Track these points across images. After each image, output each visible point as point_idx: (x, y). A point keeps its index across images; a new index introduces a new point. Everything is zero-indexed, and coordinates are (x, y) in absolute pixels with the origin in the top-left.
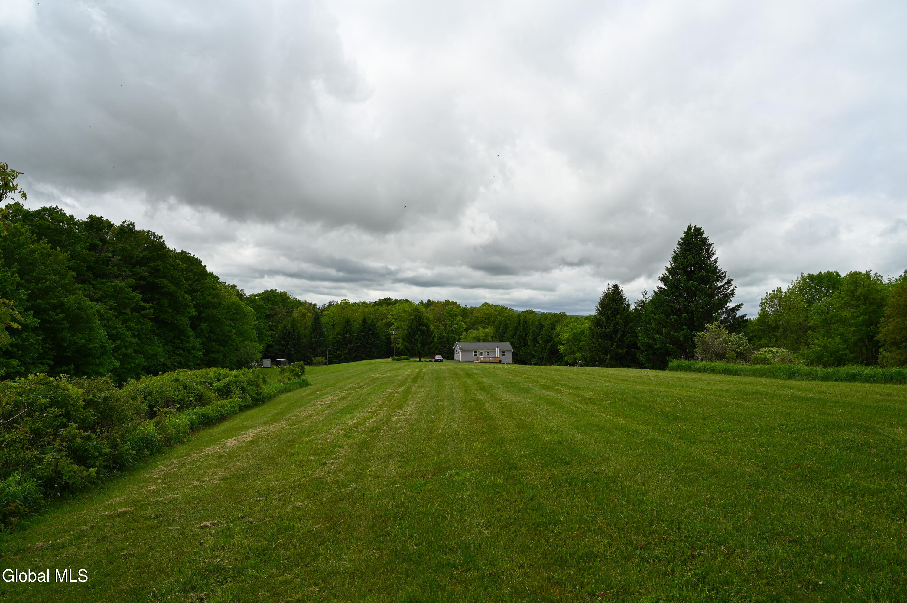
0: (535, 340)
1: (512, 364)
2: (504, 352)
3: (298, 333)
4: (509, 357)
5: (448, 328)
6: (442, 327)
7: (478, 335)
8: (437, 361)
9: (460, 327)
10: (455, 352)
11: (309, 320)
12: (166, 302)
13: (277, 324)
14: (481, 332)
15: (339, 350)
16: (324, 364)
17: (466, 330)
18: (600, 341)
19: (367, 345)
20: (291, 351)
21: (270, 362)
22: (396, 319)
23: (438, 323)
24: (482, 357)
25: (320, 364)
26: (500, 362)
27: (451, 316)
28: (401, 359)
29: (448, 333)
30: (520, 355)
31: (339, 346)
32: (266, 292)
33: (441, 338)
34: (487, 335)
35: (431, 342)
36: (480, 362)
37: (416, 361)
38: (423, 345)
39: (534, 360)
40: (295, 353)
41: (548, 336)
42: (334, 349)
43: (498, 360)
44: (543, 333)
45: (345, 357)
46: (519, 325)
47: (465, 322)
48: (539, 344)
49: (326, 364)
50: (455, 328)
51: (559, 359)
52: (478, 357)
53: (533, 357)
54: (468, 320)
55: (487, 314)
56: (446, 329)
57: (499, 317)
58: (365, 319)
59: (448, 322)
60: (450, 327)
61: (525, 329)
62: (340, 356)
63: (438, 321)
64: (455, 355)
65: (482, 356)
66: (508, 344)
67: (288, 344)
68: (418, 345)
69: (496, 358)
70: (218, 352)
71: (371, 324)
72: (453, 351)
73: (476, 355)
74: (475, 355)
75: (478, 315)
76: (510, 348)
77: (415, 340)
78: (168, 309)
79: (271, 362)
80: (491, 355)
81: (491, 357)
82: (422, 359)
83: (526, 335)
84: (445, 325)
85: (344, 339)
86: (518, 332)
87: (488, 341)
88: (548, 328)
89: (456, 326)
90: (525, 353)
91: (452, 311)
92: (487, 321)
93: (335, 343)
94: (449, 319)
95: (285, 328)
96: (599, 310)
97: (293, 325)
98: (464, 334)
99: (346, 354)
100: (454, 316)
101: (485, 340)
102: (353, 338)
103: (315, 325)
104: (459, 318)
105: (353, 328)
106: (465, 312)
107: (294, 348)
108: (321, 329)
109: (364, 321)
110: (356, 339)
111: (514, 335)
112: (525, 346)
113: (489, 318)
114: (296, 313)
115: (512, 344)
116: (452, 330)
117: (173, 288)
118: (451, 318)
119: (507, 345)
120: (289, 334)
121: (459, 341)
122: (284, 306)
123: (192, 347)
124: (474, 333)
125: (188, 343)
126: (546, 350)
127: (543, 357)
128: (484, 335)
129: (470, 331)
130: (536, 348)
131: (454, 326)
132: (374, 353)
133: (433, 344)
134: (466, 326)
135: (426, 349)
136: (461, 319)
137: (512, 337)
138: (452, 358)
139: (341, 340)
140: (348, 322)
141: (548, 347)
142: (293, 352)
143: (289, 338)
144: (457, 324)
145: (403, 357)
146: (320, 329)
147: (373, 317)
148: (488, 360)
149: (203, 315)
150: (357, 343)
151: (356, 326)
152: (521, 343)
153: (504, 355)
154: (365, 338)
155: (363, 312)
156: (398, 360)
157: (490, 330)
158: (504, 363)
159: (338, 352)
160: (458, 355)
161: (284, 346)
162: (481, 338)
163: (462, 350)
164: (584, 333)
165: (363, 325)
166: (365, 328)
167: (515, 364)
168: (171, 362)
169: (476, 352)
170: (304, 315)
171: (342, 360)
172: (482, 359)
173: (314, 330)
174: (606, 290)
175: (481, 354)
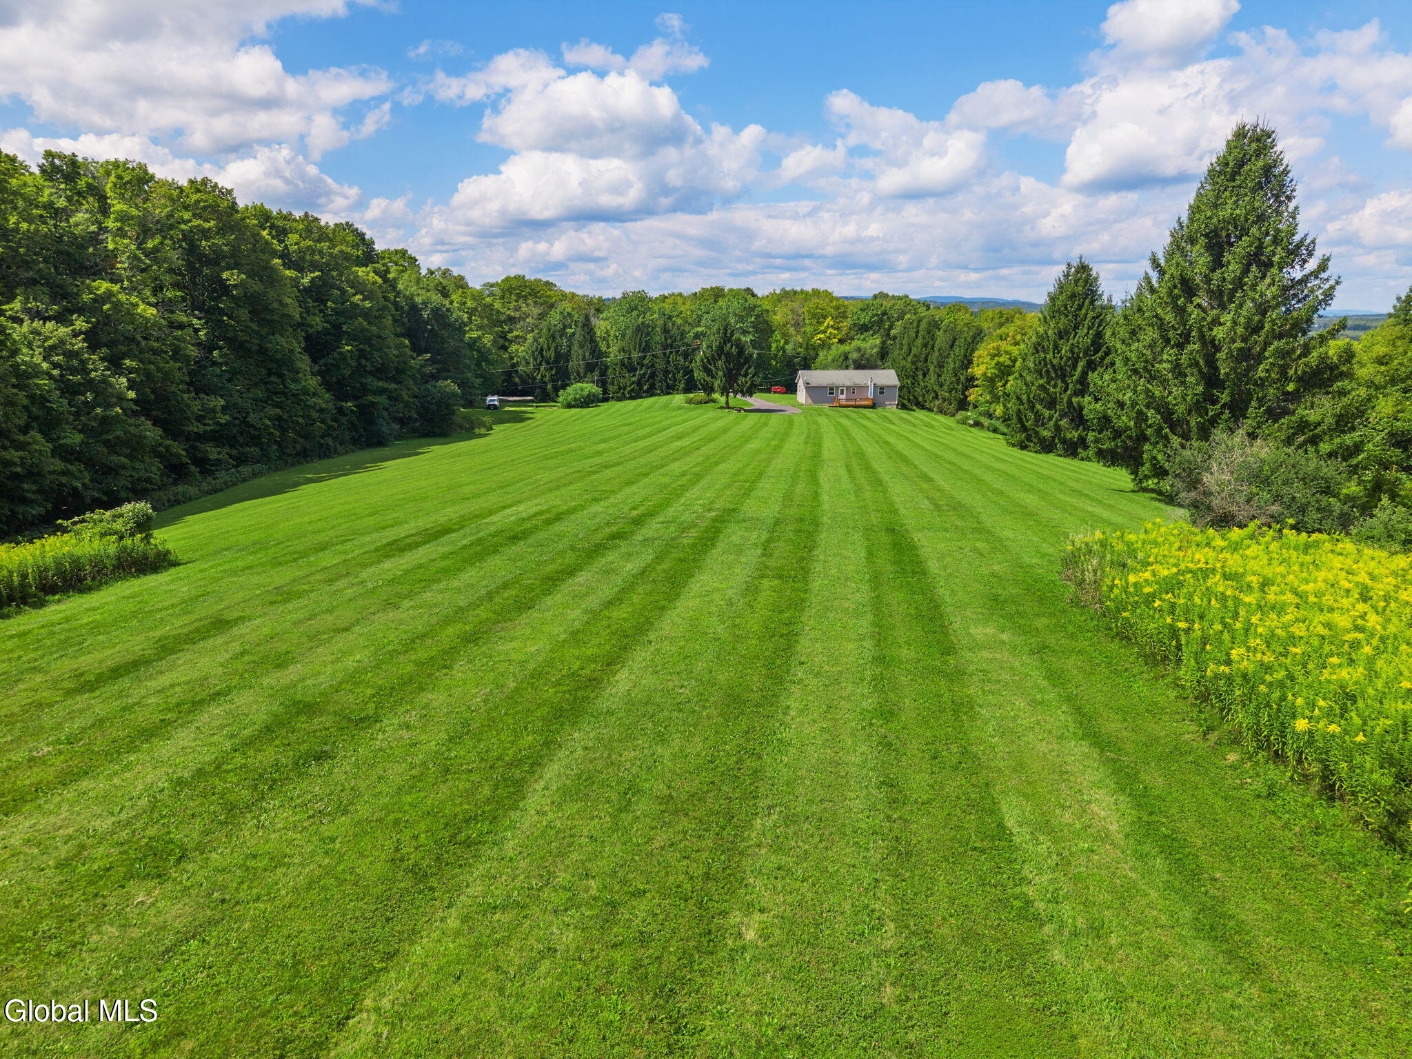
2: (881, 388)
4: (892, 396)
5: (807, 338)
6: (799, 338)
9: (829, 337)
10: (798, 388)
13: (526, 334)
15: (623, 377)
24: (842, 399)
26: (874, 407)
27: (818, 317)
28: (699, 402)
34: (864, 354)
43: (870, 403)
45: (632, 390)
47: (836, 328)
50: (817, 339)
52: (837, 399)
54: (844, 324)
56: (802, 342)
59: (809, 329)
64: (798, 393)
65: (843, 397)
66: (892, 372)
68: (721, 379)
69: (866, 399)
70: (382, 391)
73: (832, 394)
74: (830, 393)
76: (895, 380)
77: (717, 369)
80: (859, 394)
81: (858, 398)
84: (804, 335)
85: (630, 360)
87: (861, 368)
91: (818, 308)
94: (813, 323)
95: (536, 341)
99: (634, 383)
104: (829, 321)
106: (839, 308)
115: (899, 373)
118: (816, 320)
119: (889, 376)
122: (535, 303)
128: (858, 355)
131: (819, 336)
136: (832, 321)
137: (903, 360)
139: (626, 362)
140: (637, 331)
144: (822, 332)
146: (591, 343)
148: (852, 405)
149: (344, 328)
152: (918, 370)
153: (882, 393)
156: (694, 402)
159: (622, 381)
160: (802, 394)
162: (851, 361)
163: (809, 386)
169: (832, 389)
171: (628, 392)
172: (843, 402)
173: (582, 343)
175: (842, 393)
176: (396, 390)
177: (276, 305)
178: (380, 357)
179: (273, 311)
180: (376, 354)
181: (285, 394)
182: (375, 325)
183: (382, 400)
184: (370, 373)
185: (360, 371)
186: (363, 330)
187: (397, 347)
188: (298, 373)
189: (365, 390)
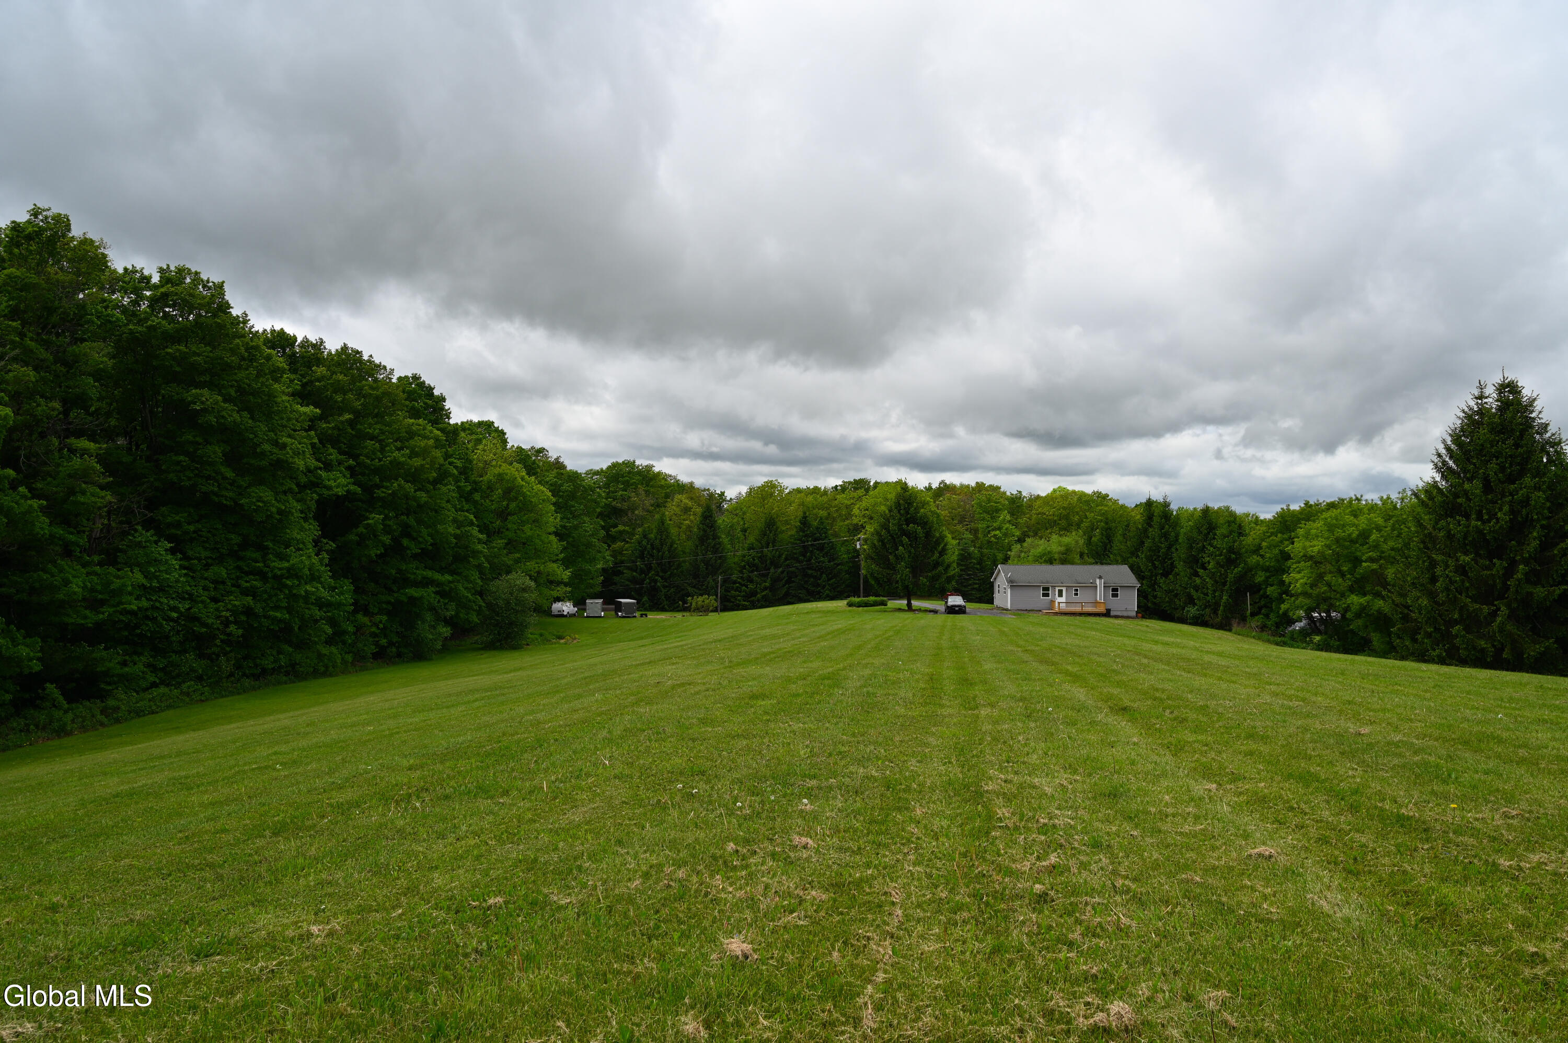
0: (1195, 562)
1: (1137, 617)
2: (1115, 590)
3: (671, 546)
4: (1130, 601)
5: (980, 536)
6: (968, 536)
7: (1049, 549)
8: (952, 610)
9: (1006, 535)
10: (996, 589)
11: (693, 520)
12: (215, 451)
13: (634, 529)
14: (1055, 543)
15: (751, 581)
16: (712, 611)
17: (1021, 540)
18: (1465, 559)
19: (810, 572)
20: (656, 581)
21: (599, 606)
22: (871, 518)
23: (959, 527)
24: (1061, 602)
25: (704, 610)
26: (1107, 614)
27: (988, 513)
28: (867, 605)
29: (980, 548)
30: (1155, 597)
31: (752, 572)
32: (615, 465)
33: (965, 557)
34: (1068, 551)
35: (937, 564)
36: (1056, 614)
37: (900, 610)
38: (916, 569)
39: (1192, 611)
40: (665, 587)
41: (1231, 550)
42: (742, 578)
43: (1102, 609)
44: (1217, 543)
45: (763, 597)
46: (1151, 526)
47: (1016, 525)
48: (1205, 569)
49: (715, 610)
50: (995, 535)
51: (1260, 608)
52: (1053, 602)
53: (1191, 601)
54: (1023, 520)
55: (1064, 508)
56: (977, 538)
57: (1090, 515)
58: (805, 517)
59: (981, 526)
60: (985, 536)
61: (1165, 536)
62: (754, 594)
63: (960, 522)
64: (997, 596)
65: (1063, 599)
66: (1125, 569)
67: (650, 568)
68: (903, 571)
69: (1096, 603)
70: (426, 583)
71: (817, 528)
72: (992, 586)
73: (1047, 595)
74: (1044, 595)
75: (1045, 510)
76: (1130, 579)
77: (896, 557)
78: (223, 469)
79: (604, 603)
80: (1083, 596)
81: (1084, 601)
82: (916, 603)
83: (1169, 547)
84: (975, 531)
85: (762, 558)
86: (1148, 543)
87: (1073, 563)
88: (1231, 532)
89: (997, 532)
90: (1169, 591)
91: (989, 501)
92: (1063, 523)
93: (744, 567)
94: (983, 519)
95: (645, 536)
96: (1444, 463)
97: (662, 528)
98: (1016, 548)
99: (766, 588)
100: (993, 512)
101: (1065, 560)
102: (780, 556)
103: (704, 531)
104: (1005, 515)
105: (780, 536)
106: (1016, 504)
107: (662, 577)
108: (715, 537)
109: (804, 522)
110: (786, 559)
111: (1137, 550)
112: (1166, 574)
113: (1067, 517)
114: (672, 509)
115: (1135, 569)
116: (989, 542)
117: (233, 415)
118: (987, 517)
119: (1122, 574)
120: (653, 549)
121: (1006, 560)
122: (647, 493)
123: (288, 569)
124: (1040, 546)
125: (281, 559)
126: (1224, 584)
127: (1217, 604)
128: (1062, 549)
129: (1029, 540)
130: (1198, 581)
131: (993, 533)
132: (824, 587)
133: (940, 568)
134: (1018, 533)
135: (923, 580)
136: (1008, 518)
137: (1134, 553)
138: (991, 601)
139: (757, 561)
140: (771, 524)
141: (1231, 577)
142: (659, 584)
143: (652, 556)
144: (999, 529)
145: (872, 598)
146: (714, 539)
147: (823, 513)
148: (1078, 609)
149: (379, 493)
150: (788, 566)
151: (788, 533)
152: (1155, 567)
153: (1115, 595)
154: (804, 556)
155: (802, 504)
156: (859, 605)
157: (1075, 539)
158: (1116, 617)
159: (750, 586)
160: (1004, 596)
161: (642, 571)
162: (1056, 556)
163: (1014, 585)
164: (1368, 537)
165: (802, 530)
166: (806, 536)
167: (1143, 617)
168: (217, 610)
169: (1047, 589)
170: (686, 510)
171: (758, 601)
172: (1063, 606)
173: (703, 539)
174: (1472, 403)
175: (1060, 595)
176: (450, 582)
177: (267, 447)
178: (430, 535)
179: (263, 453)
180: (424, 531)
181: (262, 576)
182: (427, 492)
183: (428, 594)
184: (415, 556)
185: (396, 549)
186: (407, 497)
187: (459, 524)
188: (287, 547)
189: (405, 581)
